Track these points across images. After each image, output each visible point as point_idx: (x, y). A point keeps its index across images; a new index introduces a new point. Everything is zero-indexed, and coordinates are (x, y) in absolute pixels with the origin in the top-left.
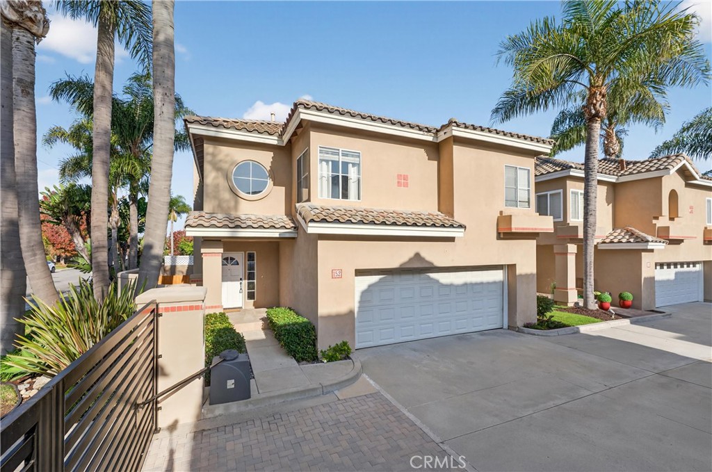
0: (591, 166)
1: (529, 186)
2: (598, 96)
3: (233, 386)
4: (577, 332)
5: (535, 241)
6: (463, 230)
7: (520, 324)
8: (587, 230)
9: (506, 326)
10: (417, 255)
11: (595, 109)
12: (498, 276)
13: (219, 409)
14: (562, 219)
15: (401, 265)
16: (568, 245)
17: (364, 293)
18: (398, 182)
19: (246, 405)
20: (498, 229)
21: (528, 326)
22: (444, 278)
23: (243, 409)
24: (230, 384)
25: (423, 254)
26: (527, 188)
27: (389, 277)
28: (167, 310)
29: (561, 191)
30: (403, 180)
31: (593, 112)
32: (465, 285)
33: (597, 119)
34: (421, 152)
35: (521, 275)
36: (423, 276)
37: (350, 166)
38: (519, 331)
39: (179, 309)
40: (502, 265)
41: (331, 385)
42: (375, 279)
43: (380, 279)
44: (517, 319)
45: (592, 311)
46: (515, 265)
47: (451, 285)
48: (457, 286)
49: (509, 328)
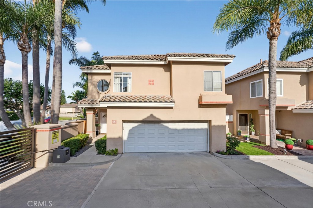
0: (271, 65)
1: (221, 80)
2: (274, 25)
3: (59, 158)
4: (248, 159)
5: (225, 108)
6: (174, 103)
7: (214, 150)
8: (270, 102)
9: (208, 151)
10: (152, 115)
11: (272, 32)
12: (205, 126)
13: (54, 165)
14: (262, 96)
15: (143, 119)
16: (266, 110)
17: (130, 131)
18: (149, 83)
19: (63, 165)
20: (199, 103)
21: (218, 152)
22: (171, 126)
23: (61, 166)
24: (58, 157)
25: (155, 115)
26: (220, 81)
27: (143, 124)
28: (39, 131)
29: (262, 80)
30: (151, 83)
31: (271, 34)
32: (184, 129)
33: (274, 37)
34: (161, 69)
35: (214, 126)
36: (159, 124)
37: (128, 78)
38: (213, 154)
39: (42, 131)
40: (207, 120)
41: (94, 163)
42: (136, 125)
43: (138, 125)
44: (212, 148)
45: (273, 148)
46: (211, 120)
47: (175, 130)
48: (179, 130)
49: (210, 152)
